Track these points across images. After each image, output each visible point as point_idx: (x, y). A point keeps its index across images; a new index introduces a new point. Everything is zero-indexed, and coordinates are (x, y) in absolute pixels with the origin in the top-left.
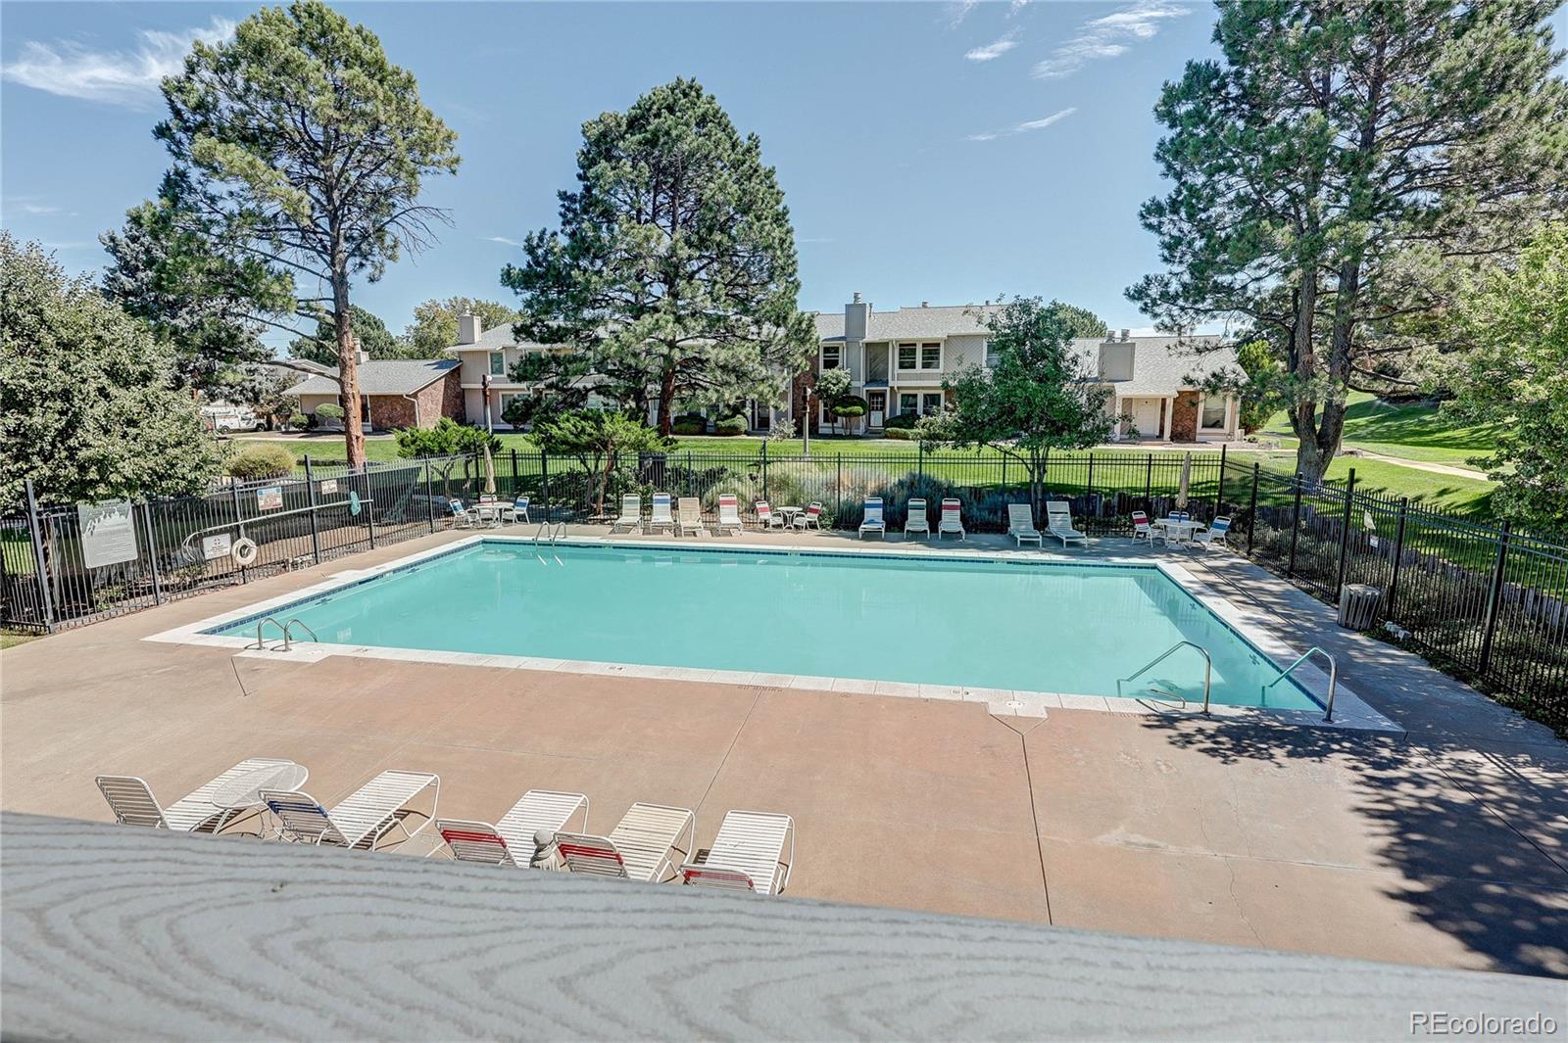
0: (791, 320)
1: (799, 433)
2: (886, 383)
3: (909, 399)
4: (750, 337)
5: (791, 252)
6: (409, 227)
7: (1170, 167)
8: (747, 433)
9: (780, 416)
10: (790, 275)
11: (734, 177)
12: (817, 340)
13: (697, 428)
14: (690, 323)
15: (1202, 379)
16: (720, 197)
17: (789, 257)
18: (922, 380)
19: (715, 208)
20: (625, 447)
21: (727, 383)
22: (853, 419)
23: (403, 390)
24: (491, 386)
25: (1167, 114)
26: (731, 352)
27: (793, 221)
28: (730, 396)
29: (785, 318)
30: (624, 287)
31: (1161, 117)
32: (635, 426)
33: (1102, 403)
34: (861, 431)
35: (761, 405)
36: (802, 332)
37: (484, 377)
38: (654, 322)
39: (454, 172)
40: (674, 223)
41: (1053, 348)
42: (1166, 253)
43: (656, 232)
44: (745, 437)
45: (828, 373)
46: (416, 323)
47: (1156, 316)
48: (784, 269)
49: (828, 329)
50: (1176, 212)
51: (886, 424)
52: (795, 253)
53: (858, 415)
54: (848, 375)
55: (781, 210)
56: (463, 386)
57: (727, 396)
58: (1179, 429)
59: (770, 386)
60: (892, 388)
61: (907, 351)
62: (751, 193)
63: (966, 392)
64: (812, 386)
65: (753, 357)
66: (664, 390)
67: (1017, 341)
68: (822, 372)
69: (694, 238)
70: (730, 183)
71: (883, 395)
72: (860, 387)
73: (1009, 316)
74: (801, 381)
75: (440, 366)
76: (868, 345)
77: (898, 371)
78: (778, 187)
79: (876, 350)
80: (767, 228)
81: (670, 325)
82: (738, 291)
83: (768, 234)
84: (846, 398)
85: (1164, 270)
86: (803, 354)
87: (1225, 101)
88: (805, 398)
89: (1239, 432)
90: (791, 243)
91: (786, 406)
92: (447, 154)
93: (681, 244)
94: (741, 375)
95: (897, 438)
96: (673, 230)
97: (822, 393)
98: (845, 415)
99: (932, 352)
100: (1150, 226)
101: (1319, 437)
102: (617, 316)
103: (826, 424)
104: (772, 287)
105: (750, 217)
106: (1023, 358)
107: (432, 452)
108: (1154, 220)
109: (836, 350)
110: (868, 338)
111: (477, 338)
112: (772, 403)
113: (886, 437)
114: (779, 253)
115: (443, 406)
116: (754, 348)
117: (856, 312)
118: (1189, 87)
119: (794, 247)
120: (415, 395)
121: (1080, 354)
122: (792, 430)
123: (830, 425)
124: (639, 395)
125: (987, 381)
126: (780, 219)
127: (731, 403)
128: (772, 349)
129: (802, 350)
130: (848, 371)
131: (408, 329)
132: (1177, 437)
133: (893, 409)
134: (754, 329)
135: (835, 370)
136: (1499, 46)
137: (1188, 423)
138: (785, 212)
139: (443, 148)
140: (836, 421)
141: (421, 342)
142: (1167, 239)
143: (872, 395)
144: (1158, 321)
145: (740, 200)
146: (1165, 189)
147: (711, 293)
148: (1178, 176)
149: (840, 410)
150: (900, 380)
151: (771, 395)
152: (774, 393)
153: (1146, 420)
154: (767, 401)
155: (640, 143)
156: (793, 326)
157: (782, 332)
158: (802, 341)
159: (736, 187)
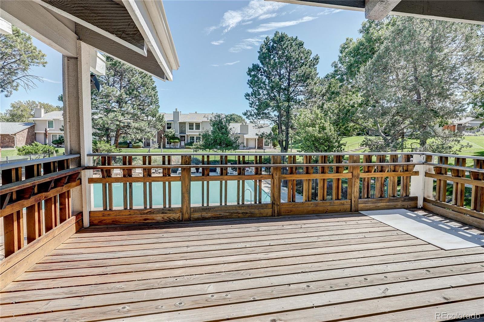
0: (157, 116)
1: (159, 147)
2: (185, 134)
3: (192, 138)
4: (144, 120)
5: (157, 98)
6: (25, 81)
7: (250, 86)
8: (142, 147)
9: (153, 142)
10: (157, 104)
11: (140, 76)
12: (165, 122)
13: (127, 146)
14: (126, 115)
15: (260, 134)
16: (136, 82)
17: (157, 99)
18: (195, 133)
19: (134, 85)
20: (104, 151)
21: (138, 133)
22: (176, 143)
23: (10, 133)
24: (48, 132)
25: (249, 74)
26: (139, 124)
27: (157, 89)
28: (139, 136)
29: (155, 115)
30: (105, 104)
31: (248, 74)
32: (108, 145)
33: (238, 139)
34: (178, 147)
35: (148, 139)
36: (160, 119)
37: (46, 129)
38: (115, 115)
39: (44, 66)
40: (121, 87)
41: (225, 126)
42: (250, 105)
43: (116, 90)
44: (142, 148)
45: (169, 130)
46: (12, 109)
47: (249, 119)
48: (155, 102)
49: (168, 118)
50: (253, 96)
51: (185, 145)
52: (158, 98)
53: (177, 142)
54: (175, 131)
55: (154, 86)
56: (35, 132)
57: (138, 136)
58: (259, 146)
59: (151, 134)
60: (187, 135)
61: (191, 125)
62: (145, 82)
63: (205, 136)
64: (163, 134)
65: (146, 126)
66: (116, 135)
67: (217, 124)
68: (167, 130)
69: (128, 92)
70: (139, 78)
71: (184, 137)
72: (178, 135)
73: (215, 118)
74: (160, 132)
75: (26, 124)
76: (180, 123)
77: (189, 130)
78: (153, 80)
79: (182, 124)
80: (150, 91)
81: (120, 116)
82: (141, 107)
83: (150, 93)
84: (174, 137)
85: (250, 109)
86: (160, 125)
87: (261, 72)
88: (161, 137)
89: (272, 147)
90: (157, 96)
91: (156, 140)
92: (42, 60)
93: (124, 93)
94: (142, 130)
95: (189, 149)
96: (121, 89)
97: (167, 136)
98: (173, 142)
99: (198, 126)
100: (247, 99)
101: (284, 148)
102: (101, 112)
103: (168, 145)
104: (151, 106)
105: (145, 88)
106: (218, 128)
107: (32, 153)
108: (248, 97)
109: (171, 124)
110: (180, 121)
111: (42, 116)
112: (151, 139)
113: (186, 148)
114: (153, 98)
115: (27, 138)
116: (146, 123)
117: (176, 114)
118: (253, 69)
119: (158, 96)
120: (15, 135)
121: (232, 128)
122: (157, 146)
123: (169, 145)
124: (108, 136)
125: (210, 134)
126: (154, 89)
127: (139, 138)
128: (151, 123)
129: (160, 124)
130: (174, 130)
131: (7, 111)
132: (259, 148)
133: (187, 141)
134: (146, 117)
135: (170, 130)
136: (307, 70)
137: (261, 145)
138: (155, 87)
139: (41, 59)
140: (171, 144)
141: (13, 116)
142: (251, 102)
143: (181, 137)
144: (250, 120)
145: (142, 83)
146: (250, 91)
147: (133, 108)
148: (252, 88)
149: (172, 141)
150: (189, 133)
151: (151, 136)
152: (152, 136)
153: (252, 144)
154: (150, 138)
155: (111, 64)
156: (158, 118)
157: (154, 119)
158: (160, 122)
159: (141, 79)
